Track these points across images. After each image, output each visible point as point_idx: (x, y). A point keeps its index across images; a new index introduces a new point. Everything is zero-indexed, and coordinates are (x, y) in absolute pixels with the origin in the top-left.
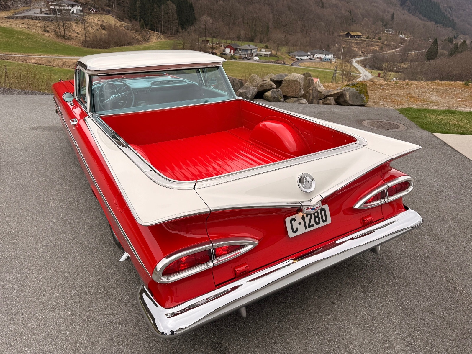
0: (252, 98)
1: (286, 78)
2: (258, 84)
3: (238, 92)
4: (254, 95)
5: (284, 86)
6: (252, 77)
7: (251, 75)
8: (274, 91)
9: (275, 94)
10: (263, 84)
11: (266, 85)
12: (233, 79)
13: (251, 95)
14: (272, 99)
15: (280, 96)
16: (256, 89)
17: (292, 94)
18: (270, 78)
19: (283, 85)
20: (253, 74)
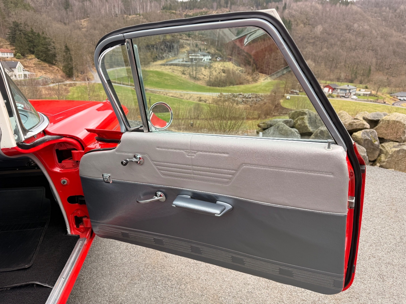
1: (384, 118)
2: (346, 122)
3: (318, 130)
5: (381, 127)
8: (366, 132)
9: (368, 135)
10: (352, 122)
11: (356, 124)
12: (315, 115)
14: (362, 141)
15: (374, 138)
17: (391, 137)
18: (363, 117)
19: (379, 125)
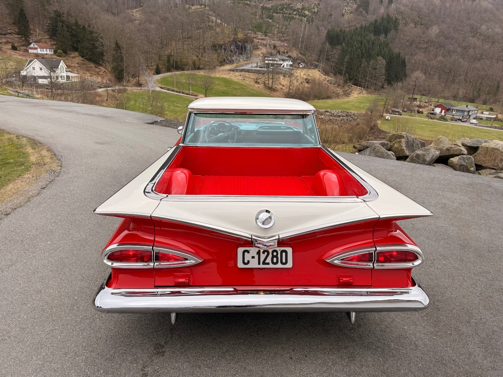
0: (431, 162)
1: (484, 144)
2: (443, 147)
3: (414, 153)
4: (434, 159)
5: (480, 154)
6: (439, 139)
7: (439, 137)
8: (463, 158)
9: (464, 161)
10: (449, 148)
11: (454, 150)
12: (413, 139)
13: (430, 159)
14: (458, 167)
15: (470, 164)
16: (438, 153)
17: (489, 164)
18: (462, 143)
19: (478, 152)
20: (441, 136)
